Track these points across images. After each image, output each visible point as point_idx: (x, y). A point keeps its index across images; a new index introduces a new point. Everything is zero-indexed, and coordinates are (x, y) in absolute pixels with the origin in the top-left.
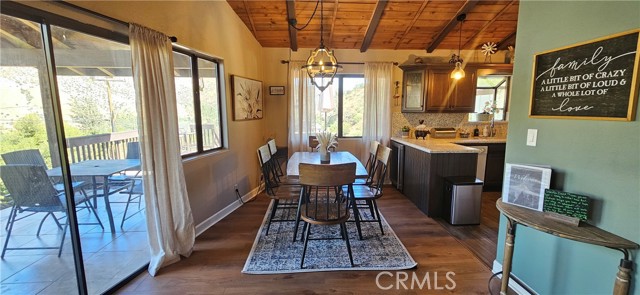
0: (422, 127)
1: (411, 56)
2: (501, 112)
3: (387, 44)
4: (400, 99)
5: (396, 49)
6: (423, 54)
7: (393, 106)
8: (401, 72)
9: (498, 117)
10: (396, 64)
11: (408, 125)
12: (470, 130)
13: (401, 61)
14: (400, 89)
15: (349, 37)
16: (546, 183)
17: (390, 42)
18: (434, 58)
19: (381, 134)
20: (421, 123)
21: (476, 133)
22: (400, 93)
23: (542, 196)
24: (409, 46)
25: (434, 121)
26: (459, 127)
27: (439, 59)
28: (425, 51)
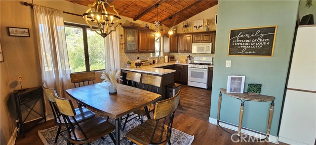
1: (126, 21)
8: (123, 29)
10: (120, 24)
11: (128, 60)
12: (152, 61)
13: (123, 23)
14: (123, 40)
16: (244, 82)
20: (138, 58)
21: (154, 62)
23: (242, 88)
27: (139, 25)
28: (132, 19)
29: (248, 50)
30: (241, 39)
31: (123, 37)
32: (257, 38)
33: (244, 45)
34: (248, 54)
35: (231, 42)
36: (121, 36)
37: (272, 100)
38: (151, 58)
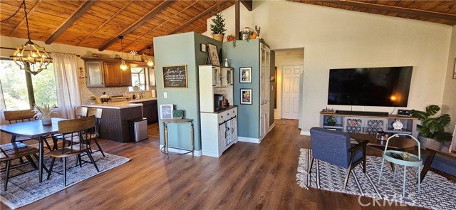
0: (105, 96)
1: (88, 52)
2: (144, 86)
3: (71, 42)
4: (84, 79)
5: (76, 45)
6: (97, 51)
7: (80, 84)
8: (83, 61)
9: (142, 88)
10: (78, 56)
11: (93, 96)
12: (131, 96)
13: (82, 55)
14: (84, 73)
15: (37, 32)
16: (172, 109)
17: (72, 41)
18: (104, 55)
19: (73, 104)
20: (104, 93)
21: (134, 97)
22: (84, 76)
23: (172, 114)
24: (86, 45)
25: (110, 92)
26: (125, 94)
27: (108, 56)
28: (97, 50)
29: (175, 83)
30: (170, 74)
31: (83, 70)
32: (178, 74)
33: (172, 78)
34: (175, 87)
35: (164, 76)
36: (81, 68)
37: (191, 121)
38: (130, 93)
